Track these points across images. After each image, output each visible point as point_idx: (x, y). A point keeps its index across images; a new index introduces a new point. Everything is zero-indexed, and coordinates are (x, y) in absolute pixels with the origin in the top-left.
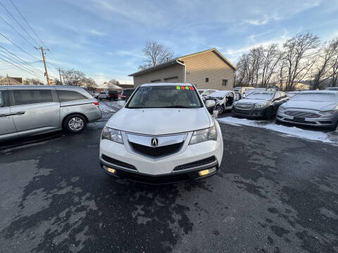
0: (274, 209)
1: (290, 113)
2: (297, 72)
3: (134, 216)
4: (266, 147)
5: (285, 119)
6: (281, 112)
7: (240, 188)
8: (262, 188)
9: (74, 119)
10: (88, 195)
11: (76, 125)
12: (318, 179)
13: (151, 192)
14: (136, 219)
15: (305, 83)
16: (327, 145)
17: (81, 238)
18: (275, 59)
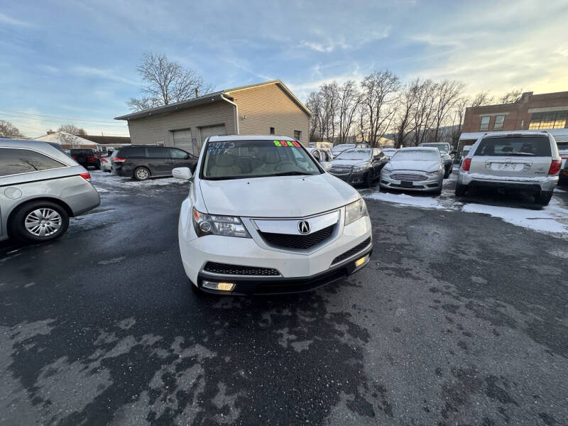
0: (434, 288)
1: (396, 176)
2: (380, 121)
3: (285, 345)
4: (387, 222)
5: (392, 185)
6: (386, 177)
7: (390, 275)
8: (411, 270)
9: (37, 212)
10: (180, 340)
11: (42, 224)
12: (455, 249)
13: (285, 308)
14: (291, 348)
15: (389, 136)
16: (442, 212)
17: (224, 401)
18: (353, 103)
